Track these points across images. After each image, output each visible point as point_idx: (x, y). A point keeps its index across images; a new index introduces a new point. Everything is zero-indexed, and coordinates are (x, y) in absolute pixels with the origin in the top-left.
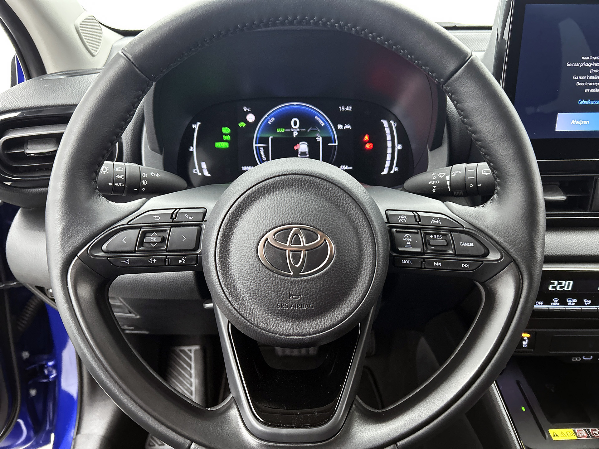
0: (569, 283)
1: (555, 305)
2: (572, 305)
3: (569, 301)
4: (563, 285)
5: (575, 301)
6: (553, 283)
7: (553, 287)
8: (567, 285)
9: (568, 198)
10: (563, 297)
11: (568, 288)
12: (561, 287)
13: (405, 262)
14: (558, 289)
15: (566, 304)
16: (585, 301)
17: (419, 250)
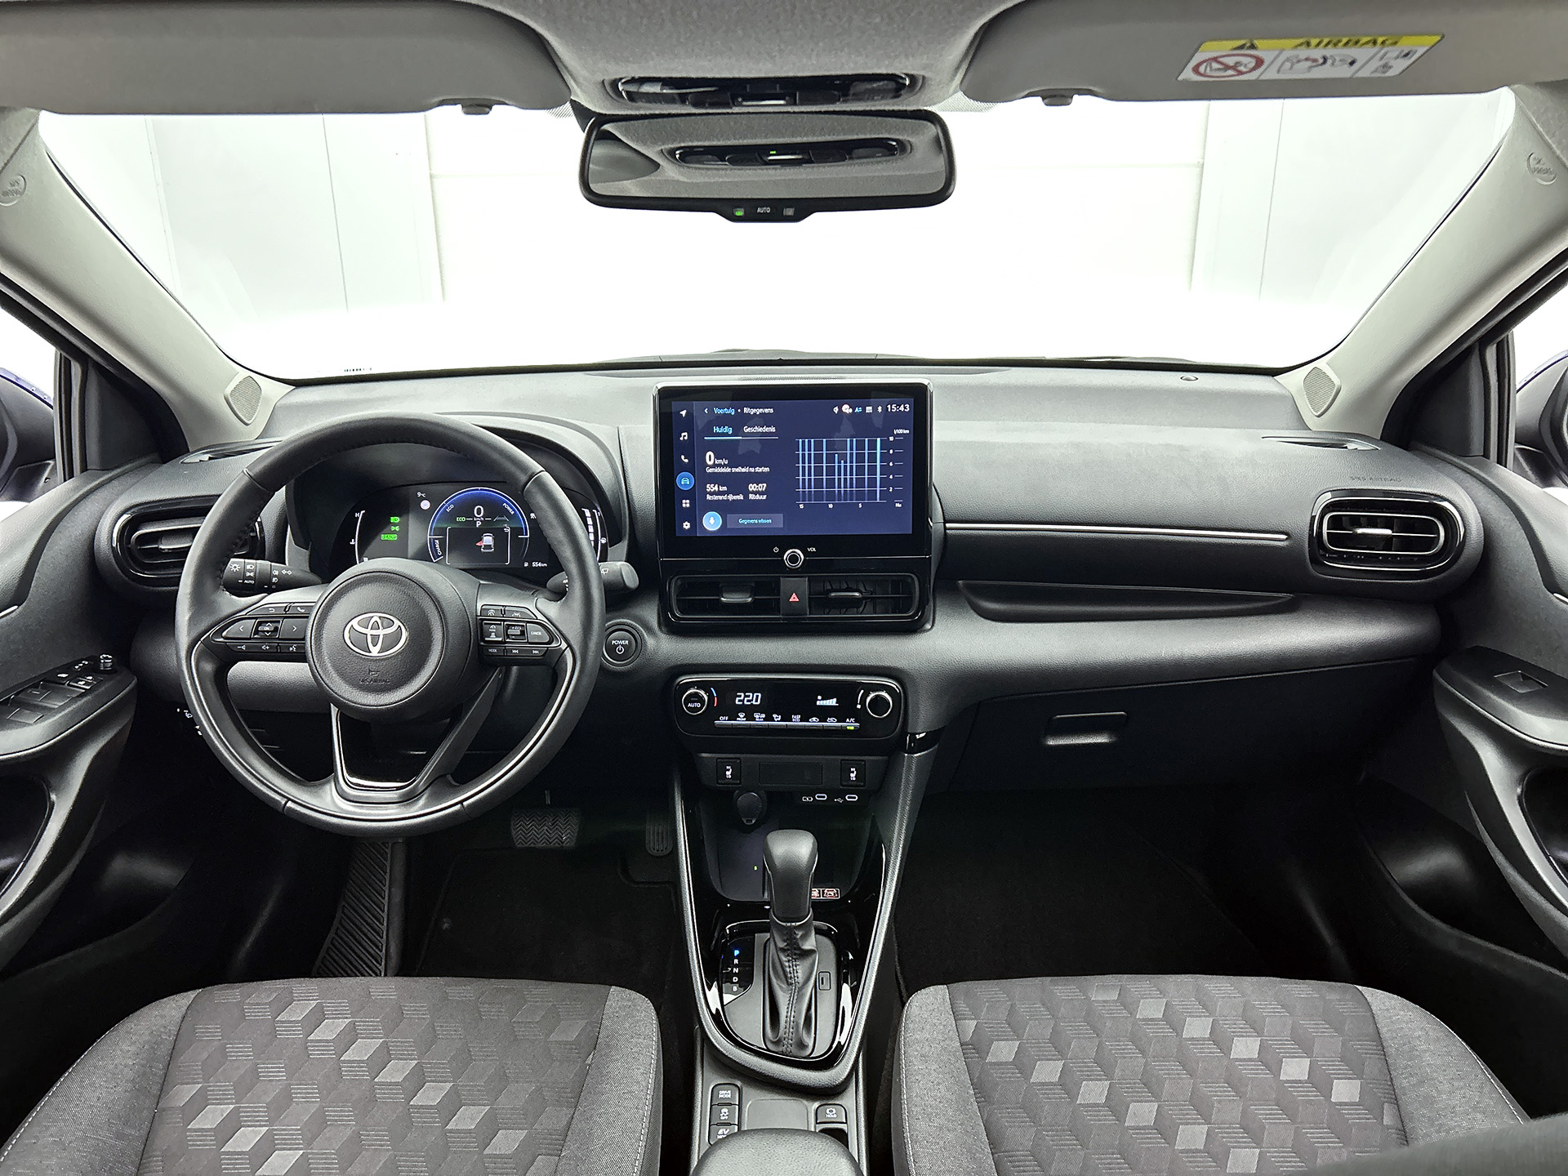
0: (757, 696)
1: (741, 720)
2: (759, 719)
3: (757, 716)
4: (751, 698)
5: (763, 716)
6: (740, 696)
7: (739, 701)
8: (755, 699)
9: (754, 601)
10: (750, 711)
11: (756, 701)
12: (748, 701)
13: (491, 650)
14: (746, 703)
15: (754, 719)
16: (774, 716)
17: (500, 639)
